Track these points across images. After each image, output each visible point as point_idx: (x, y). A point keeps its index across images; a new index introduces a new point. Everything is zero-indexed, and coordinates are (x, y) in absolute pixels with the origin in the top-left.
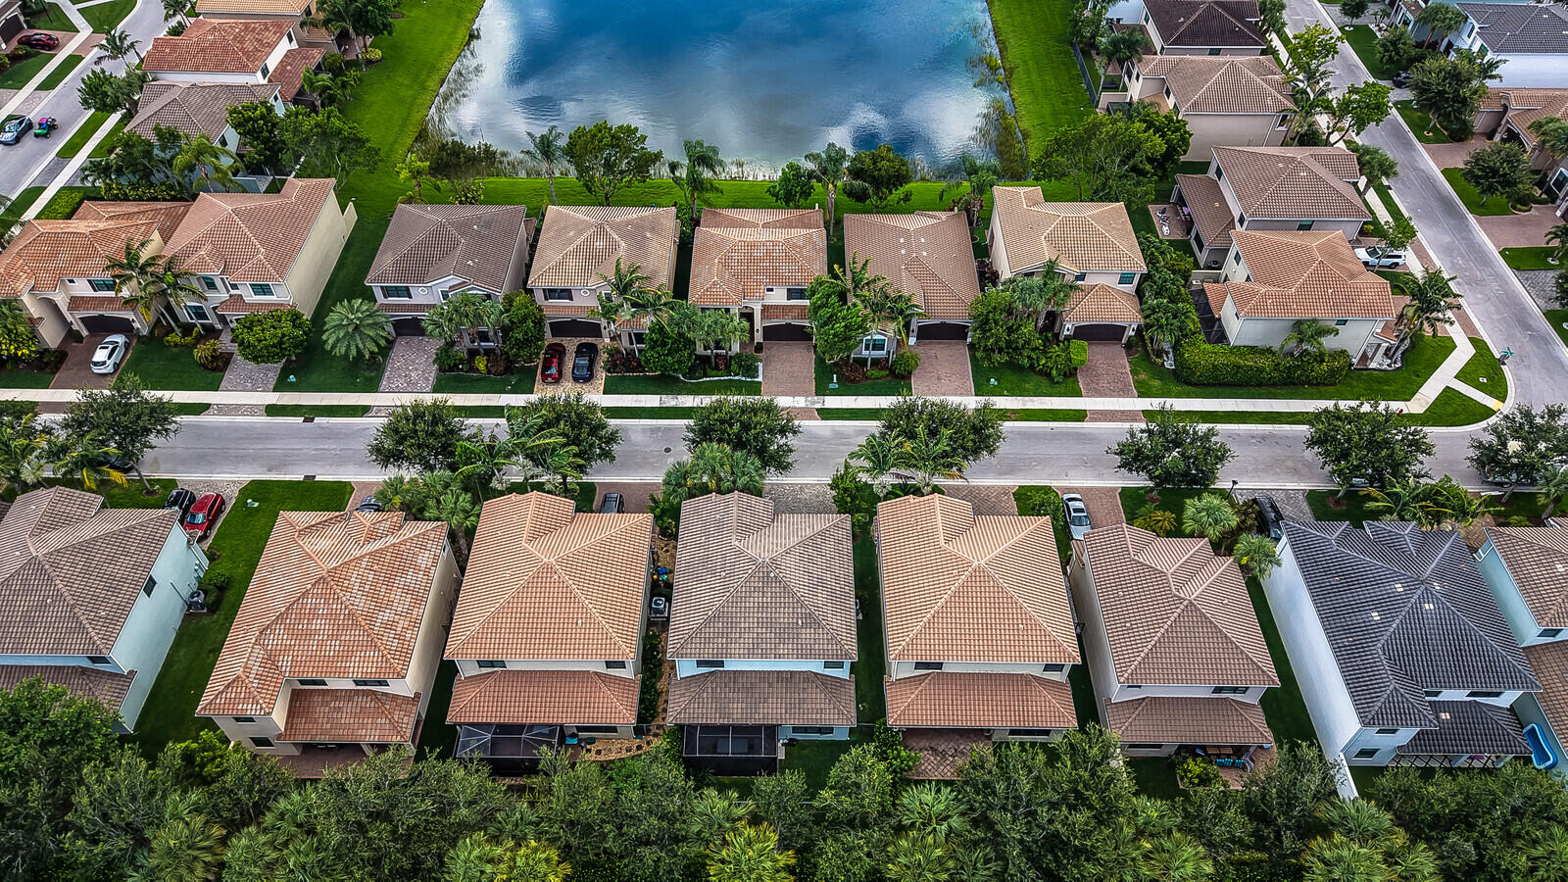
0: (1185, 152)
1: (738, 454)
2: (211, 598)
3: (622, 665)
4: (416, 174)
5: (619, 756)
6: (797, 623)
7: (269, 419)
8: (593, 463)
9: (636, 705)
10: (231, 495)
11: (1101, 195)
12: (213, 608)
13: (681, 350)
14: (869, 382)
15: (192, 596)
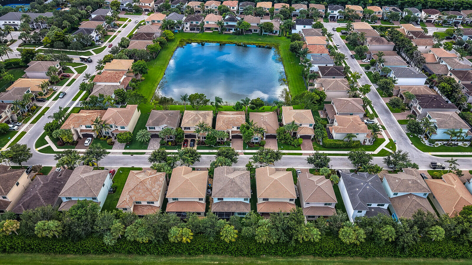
0: (325, 99)
1: (226, 159)
2: (114, 190)
3: (202, 200)
4: (155, 104)
6: (239, 191)
7: (123, 155)
8: (196, 162)
9: (205, 208)
10: (116, 170)
11: (307, 108)
12: (114, 192)
13: (214, 140)
14: (255, 147)
15: (110, 189)
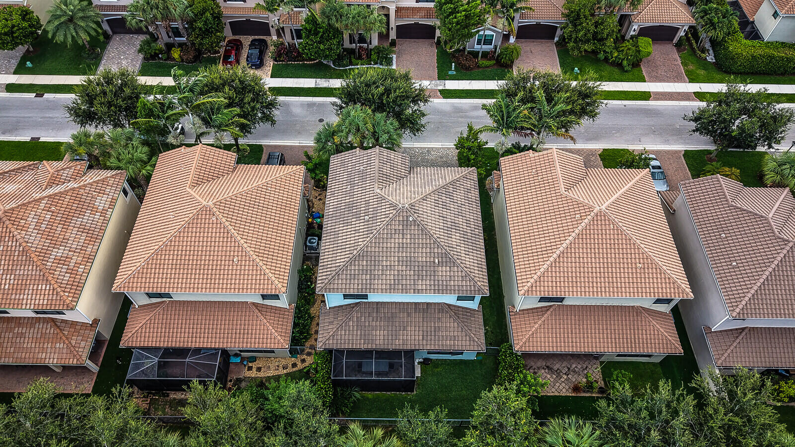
1: (378, 115)
3: (276, 297)
5: (276, 373)
6: (434, 262)
7: (8, 95)
8: (257, 125)
9: (290, 331)
13: (331, 39)
14: (480, 70)
